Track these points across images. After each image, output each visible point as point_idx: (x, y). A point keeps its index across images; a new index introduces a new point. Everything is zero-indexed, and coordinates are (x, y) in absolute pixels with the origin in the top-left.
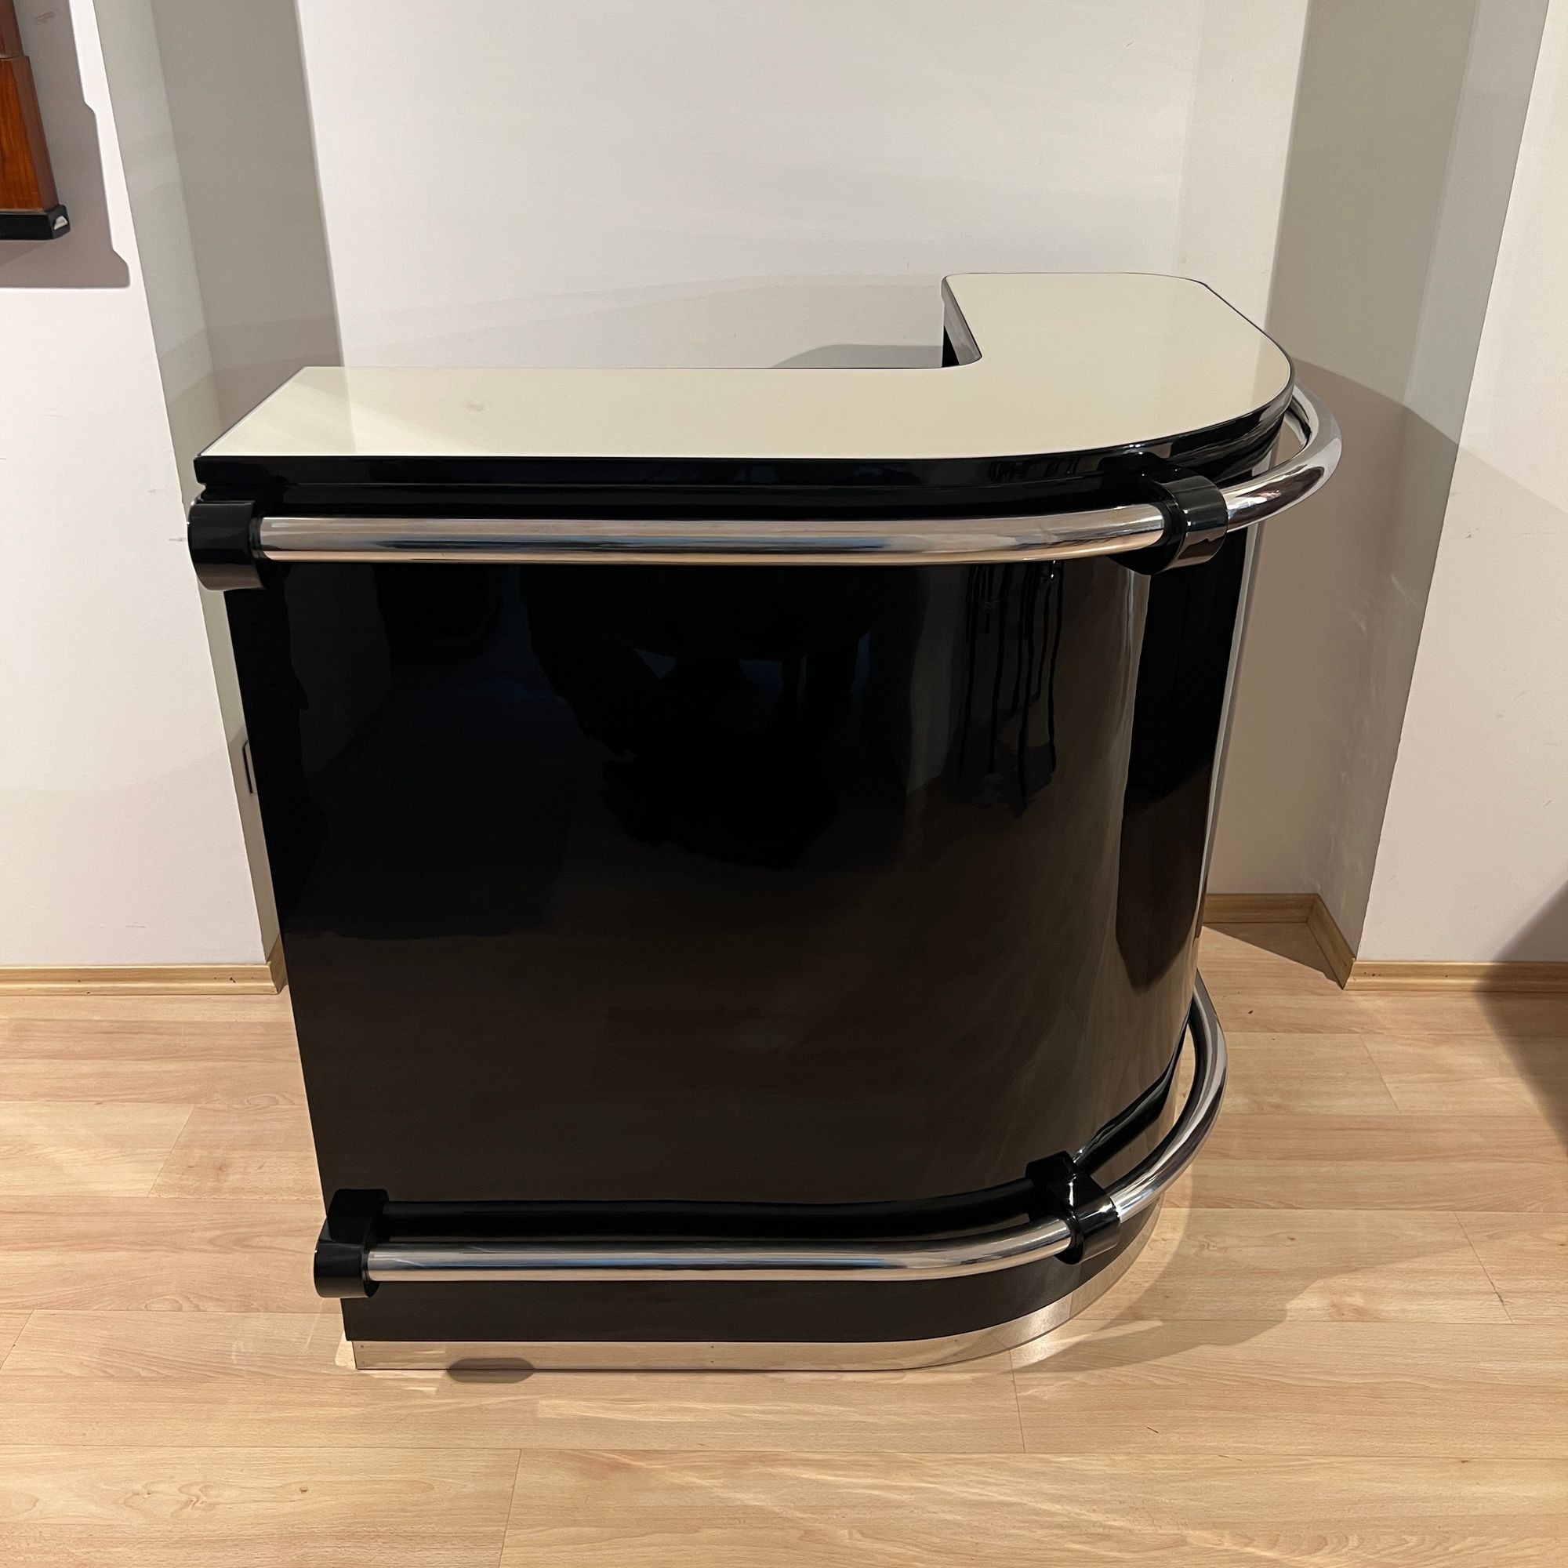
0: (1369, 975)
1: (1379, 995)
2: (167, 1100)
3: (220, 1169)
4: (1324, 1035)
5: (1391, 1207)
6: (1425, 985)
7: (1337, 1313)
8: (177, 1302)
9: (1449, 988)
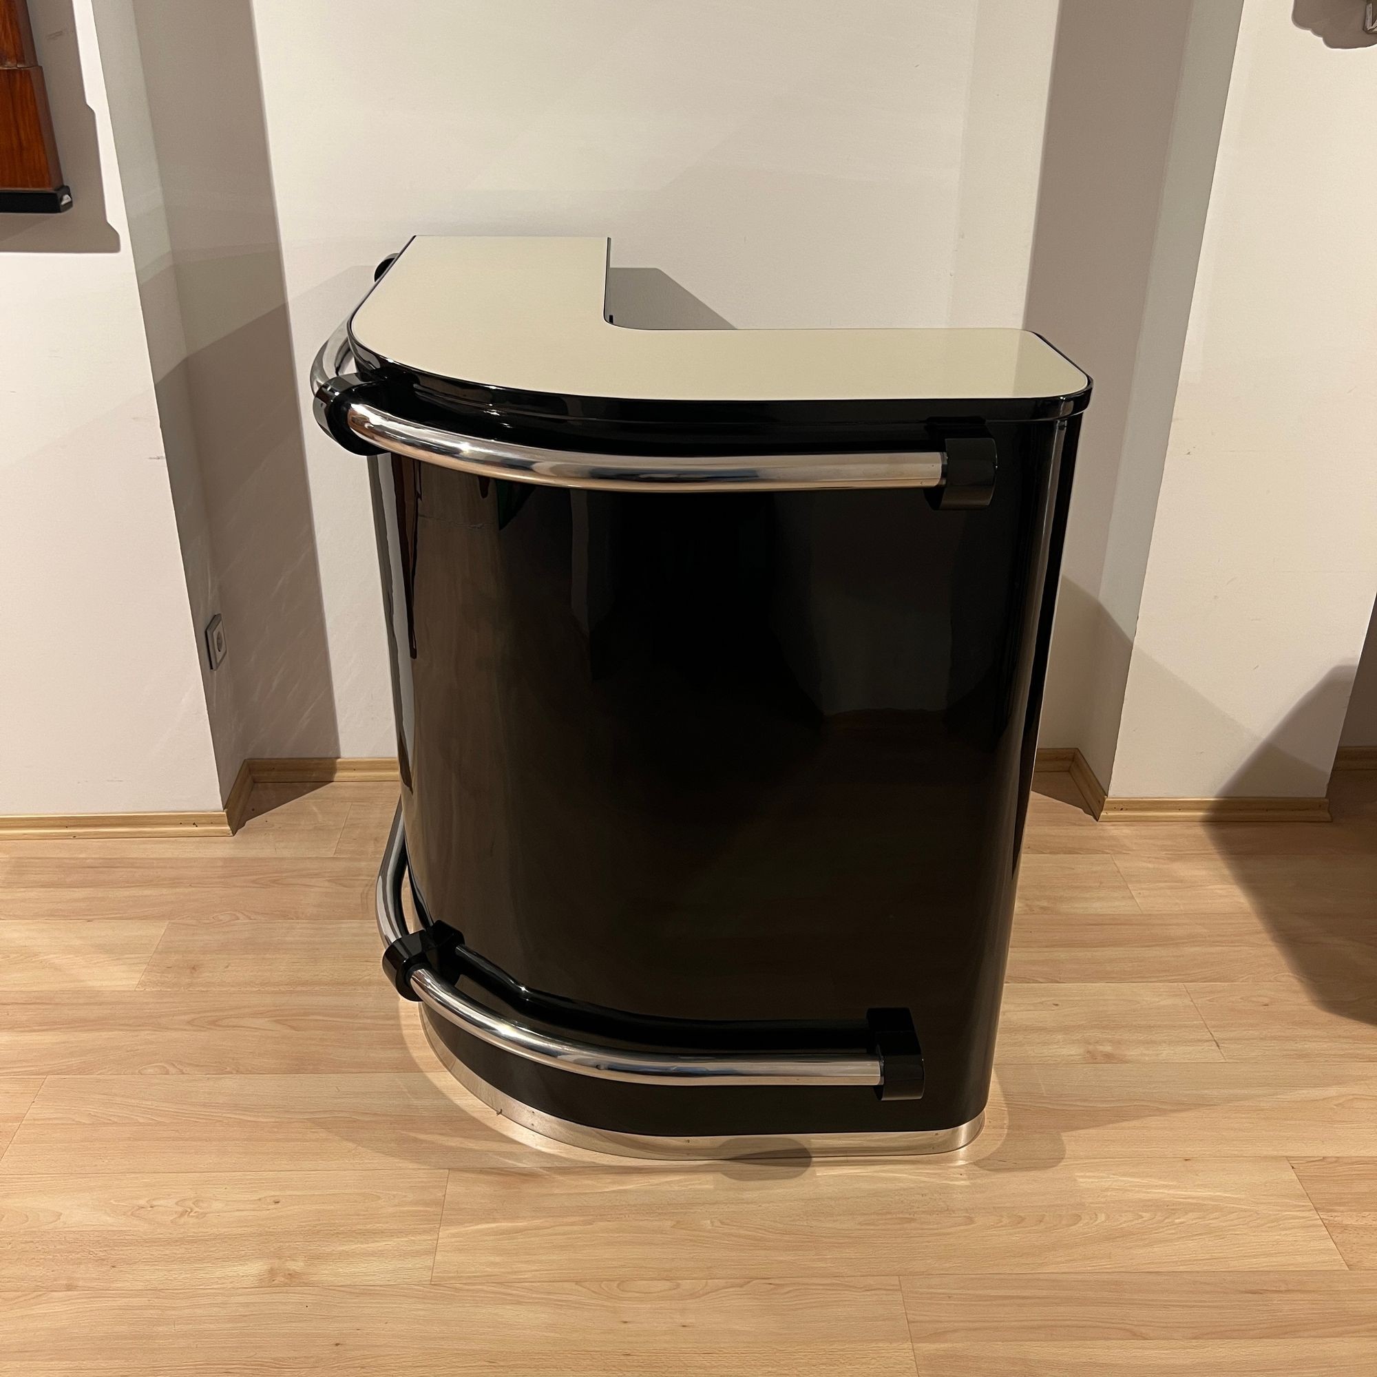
0: (1118, 810)
1: (1126, 825)
2: (145, 918)
3: (193, 968)
4: (1082, 855)
5: (1134, 980)
6: (1163, 817)
7: (1092, 1058)
8: (165, 1068)
9: (1182, 819)
